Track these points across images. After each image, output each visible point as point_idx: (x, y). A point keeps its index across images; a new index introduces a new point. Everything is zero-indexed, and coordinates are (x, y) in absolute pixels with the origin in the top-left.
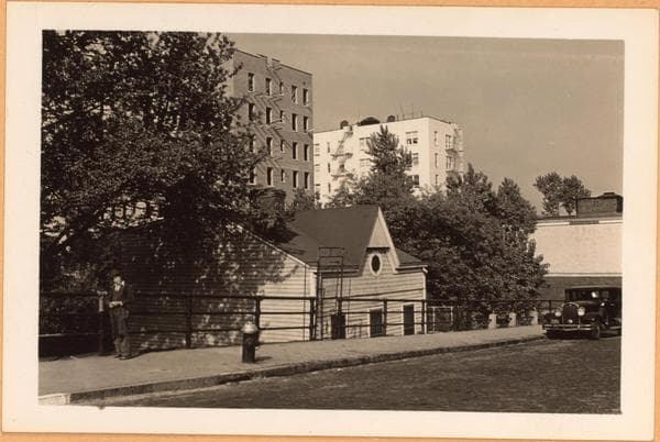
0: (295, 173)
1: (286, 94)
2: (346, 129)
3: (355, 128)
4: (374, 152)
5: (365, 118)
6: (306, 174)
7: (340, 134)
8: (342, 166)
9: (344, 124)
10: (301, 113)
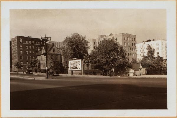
0: (133, 54)
1: (131, 39)
2: (144, 43)
3: (146, 42)
4: (148, 49)
5: (148, 40)
6: (135, 54)
7: (143, 44)
8: (143, 50)
9: (143, 41)
10: (134, 43)
